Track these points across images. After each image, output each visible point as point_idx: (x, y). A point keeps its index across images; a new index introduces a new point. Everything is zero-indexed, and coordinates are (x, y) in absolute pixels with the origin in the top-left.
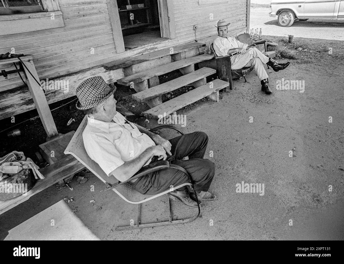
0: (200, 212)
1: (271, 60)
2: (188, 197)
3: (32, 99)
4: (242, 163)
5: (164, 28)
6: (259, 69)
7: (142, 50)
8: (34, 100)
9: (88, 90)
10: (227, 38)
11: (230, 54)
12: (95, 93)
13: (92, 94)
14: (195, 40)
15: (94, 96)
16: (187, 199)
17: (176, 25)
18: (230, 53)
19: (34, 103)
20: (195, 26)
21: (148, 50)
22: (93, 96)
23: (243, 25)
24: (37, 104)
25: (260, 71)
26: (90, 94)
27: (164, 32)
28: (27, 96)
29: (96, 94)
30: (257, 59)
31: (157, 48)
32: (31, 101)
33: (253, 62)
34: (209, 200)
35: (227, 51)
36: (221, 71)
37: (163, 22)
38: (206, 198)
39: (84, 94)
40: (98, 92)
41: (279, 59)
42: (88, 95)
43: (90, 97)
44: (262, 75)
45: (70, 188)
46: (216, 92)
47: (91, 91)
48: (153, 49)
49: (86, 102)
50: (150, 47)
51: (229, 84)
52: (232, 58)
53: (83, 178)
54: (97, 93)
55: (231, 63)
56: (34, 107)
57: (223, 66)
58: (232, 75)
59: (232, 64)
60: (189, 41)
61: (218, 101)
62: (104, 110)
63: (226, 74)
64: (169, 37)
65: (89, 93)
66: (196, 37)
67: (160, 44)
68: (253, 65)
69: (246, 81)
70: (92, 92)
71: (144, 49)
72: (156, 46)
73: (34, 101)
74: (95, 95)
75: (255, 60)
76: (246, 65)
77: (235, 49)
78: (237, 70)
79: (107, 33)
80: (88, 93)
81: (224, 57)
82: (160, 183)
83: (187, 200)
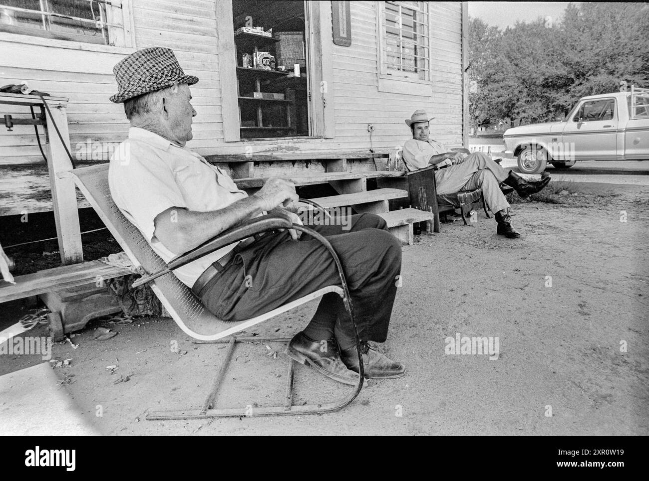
0: (362, 385)
1: (513, 175)
2: (336, 357)
3: (50, 190)
4: (464, 321)
5: (314, 119)
6: (490, 191)
7: (272, 146)
8: (52, 193)
9: (137, 59)
10: (428, 142)
11: (434, 165)
12: (151, 68)
13: (145, 68)
14: (370, 150)
15: (148, 74)
16: (334, 360)
17: (336, 116)
18: (434, 163)
19: (51, 200)
20: (371, 126)
21: (283, 148)
22: (145, 73)
23: (456, 143)
24: (56, 204)
25: (492, 194)
26: (139, 67)
27: (315, 127)
28: (42, 182)
29: (153, 71)
30: (487, 173)
31: (299, 148)
32: (46, 195)
33: (479, 177)
34: (387, 371)
35: (428, 160)
36: (417, 196)
37: (314, 109)
38: (381, 368)
39: (128, 66)
40: (157, 67)
41: (527, 202)
42: (136, 68)
43: (139, 74)
44: (498, 202)
45: (73, 345)
46: (407, 224)
47: (143, 62)
48: (292, 149)
49: (129, 83)
50: (286, 145)
51: (433, 215)
52: (438, 174)
53: (108, 331)
54: (154, 69)
55: (437, 181)
56: (50, 207)
57: (421, 189)
58: (439, 206)
59: (439, 183)
60: (359, 150)
61: (411, 244)
62: (165, 110)
63: (427, 203)
64: (322, 135)
65: (140, 65)
66: (372, 144)
67: (305, 142)
68: (479, 185)
69: (465, 224)
70: (145, 65)
71: (276, 146)
72: (297, 145)
73: (53, 196)
74: (150, 71)
75: (482, 174)
76: (465, 185)
77: (444, 154)
78: (447, 195)
79: (211, 104)
80: (137, 65)
81: (423, 170)
82: (268, 277)
83: (335, 364)
